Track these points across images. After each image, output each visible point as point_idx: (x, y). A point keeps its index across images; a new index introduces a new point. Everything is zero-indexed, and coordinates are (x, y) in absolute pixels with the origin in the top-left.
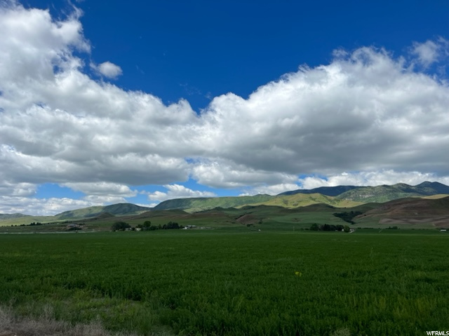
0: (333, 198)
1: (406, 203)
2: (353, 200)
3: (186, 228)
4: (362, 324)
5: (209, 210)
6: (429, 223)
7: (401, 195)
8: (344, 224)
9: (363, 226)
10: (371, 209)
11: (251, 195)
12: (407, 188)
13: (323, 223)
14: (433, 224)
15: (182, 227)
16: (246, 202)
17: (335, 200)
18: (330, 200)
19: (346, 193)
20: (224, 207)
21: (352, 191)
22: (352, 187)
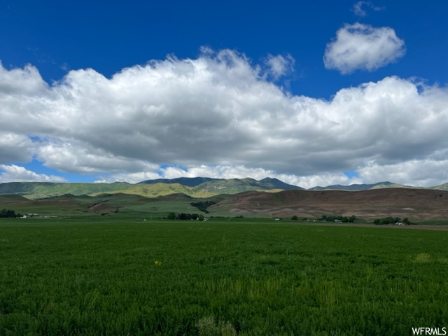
0: (191, 188)
1: (251, 195)
2: (209, 191)
3: (25, 217)
4: (222, 309)
5: (57, 197)
6: (267, 213)
7: (248, 188)
8: (200, 213)
9: (215, 215)
10: (223, 199)
11: (108, 183)
12: (252, 182)
13: (180, 212)
14: (270, 214)
15: (20, 216)
16: (103, 190)
17: (193, 190)
18: (188, 190)
19: (203, 184)
20: (75, 195)
21: (208, 183)
22: (209, 179)
